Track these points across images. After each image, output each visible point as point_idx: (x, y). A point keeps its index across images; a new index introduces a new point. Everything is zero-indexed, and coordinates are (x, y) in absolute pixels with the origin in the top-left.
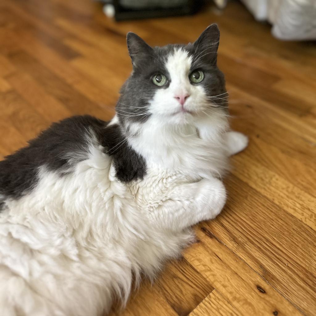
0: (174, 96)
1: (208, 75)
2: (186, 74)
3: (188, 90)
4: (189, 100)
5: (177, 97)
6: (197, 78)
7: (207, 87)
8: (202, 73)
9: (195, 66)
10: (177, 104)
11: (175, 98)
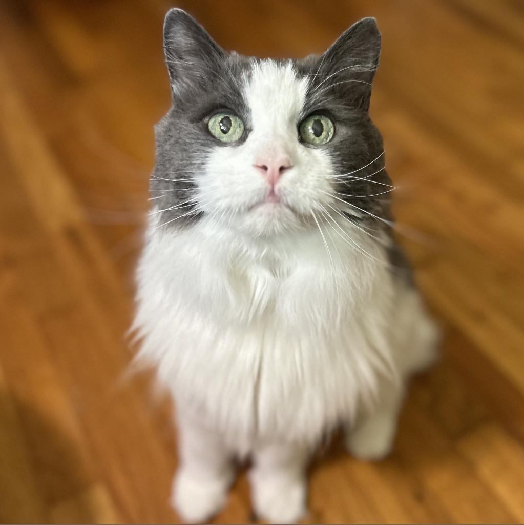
0: (254, 163)
1: (343, 131)
2: (291, 120)
3: (291, 154)
4: (289, 175)
5: (261, 164)
6: (318, 134)
7: (339, 155)
8: (330, 123)
9: (314, 104)
10: (259, 181)
11: (257, 166)
